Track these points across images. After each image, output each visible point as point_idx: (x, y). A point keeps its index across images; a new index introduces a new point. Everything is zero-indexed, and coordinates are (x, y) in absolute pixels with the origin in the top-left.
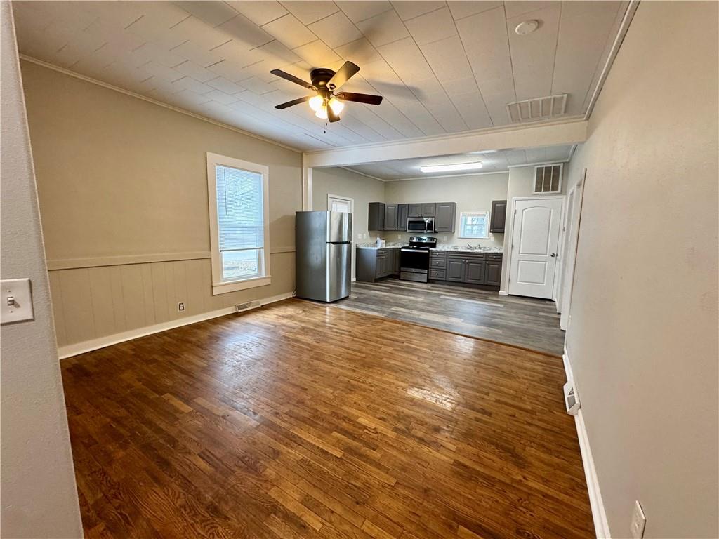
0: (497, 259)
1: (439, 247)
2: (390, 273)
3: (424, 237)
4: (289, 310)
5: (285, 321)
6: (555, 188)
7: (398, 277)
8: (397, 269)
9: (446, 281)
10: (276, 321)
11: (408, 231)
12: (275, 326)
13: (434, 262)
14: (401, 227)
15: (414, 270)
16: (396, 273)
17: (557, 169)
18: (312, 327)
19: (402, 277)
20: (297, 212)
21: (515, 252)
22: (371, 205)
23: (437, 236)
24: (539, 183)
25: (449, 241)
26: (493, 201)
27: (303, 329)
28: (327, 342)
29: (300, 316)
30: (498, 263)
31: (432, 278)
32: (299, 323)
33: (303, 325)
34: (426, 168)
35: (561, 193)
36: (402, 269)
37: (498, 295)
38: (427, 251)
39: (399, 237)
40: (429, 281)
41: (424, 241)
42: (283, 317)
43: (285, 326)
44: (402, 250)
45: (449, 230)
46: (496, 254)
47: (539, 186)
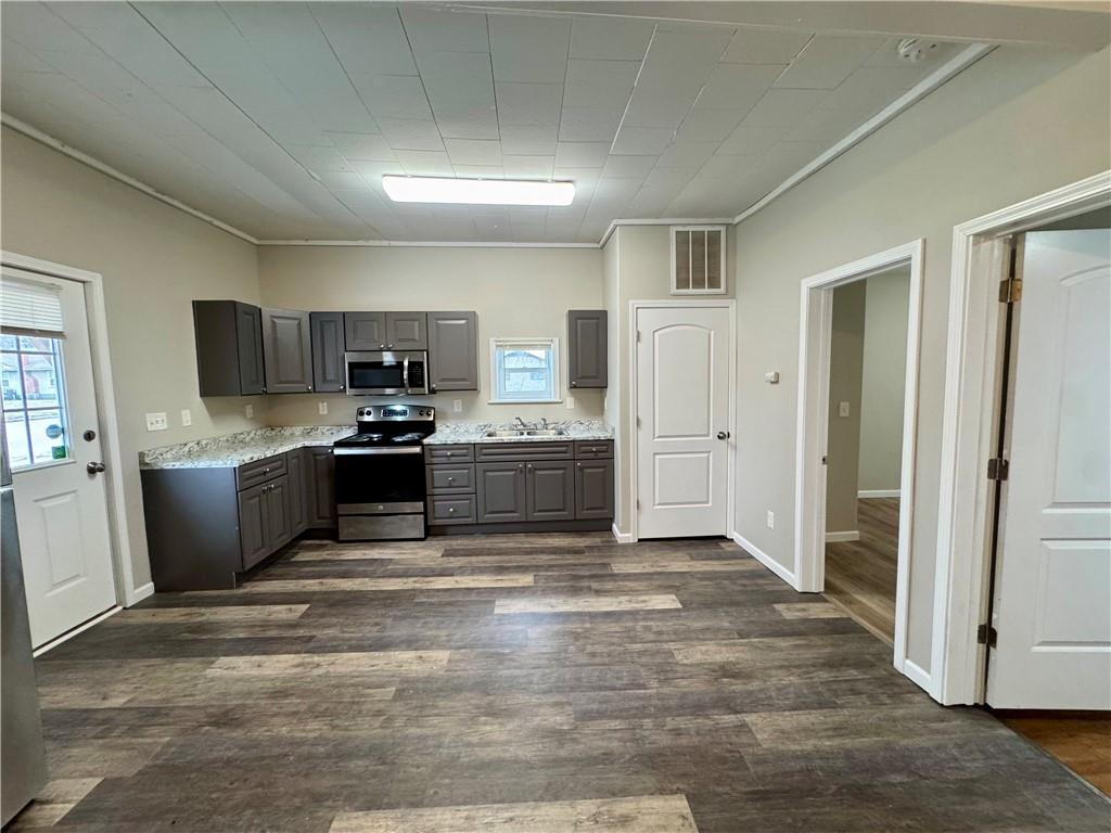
0: (600, 454)
2: (302, 528)
3: (399, 407)
6: (714, 283)
7: (331, 534)
8: (326, 512)
9: (477, 524)
11: (349, 391)
13: (439, 476)
14: (326, 381)
15: (381, 507)
16: (324, 524)
17: (714, 238)
19: (344, 534)
21: (644, 434)
22: (199, 307)
23: (436, 402)
24: (682, 268)
25: (468, 412)
26: (570, 311)
30: (602, 463)
31: (438, 522)
35: (725, 295)
36: (343, 508)
37: (611, 546)
38: (417, 450)
39: (323, 408)
40: (431, 532)
41: (399, 418)
44: (337, 452)
45: (468, 385)
46: (597, 442)
47: (683, 276)
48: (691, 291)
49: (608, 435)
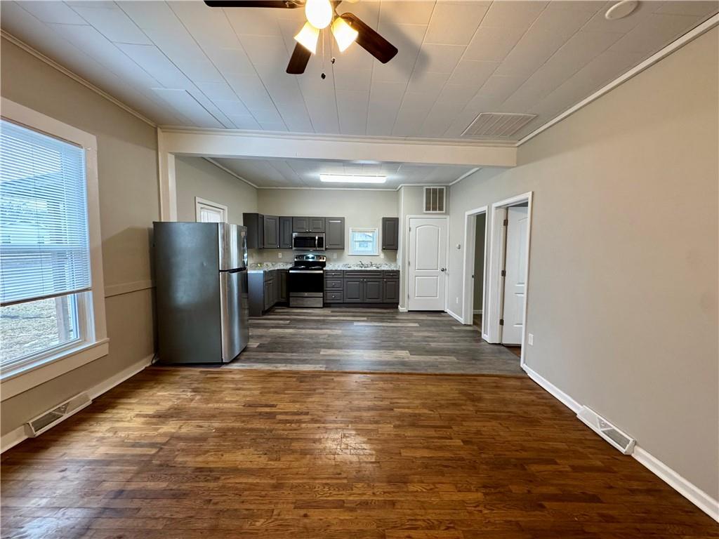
0: (394, 277)
1: (329, 267)
2: (276, 301)
3: (311, 256)
4: (163, 396)
5: (170, 427)
6: (441, 209)
7: (286, 304)
8: (284, 295)
9: (344, 303)
10: (152, 433)
11: (294, 248)
12: (160, 447)
13: (329, 283)
14: (284, 244)
15: (306, 294)
16: (283, 300)
17: (441, 191)
18: (238, 425)
19: (292, 304)
20: (154, 223)
21: (412, 268)
22: (245, 215)
23: (327, 254)
24: (428, 203)
25: (339, 259)
26: (383, 218)
27: (223, 433)
28: (293, 452)
29: (193, 404)
30: (395, 280)
31: (328, 301)
32: (206, 424)
33: (216, 424)
34: (326, 176)
35: (446, 214)
36: (291, 294)
37: (398, 312)
38: (321, 272)
39: (280, 255)
40: (326, 305)
41: (311, 260)
42: (162, 417)
43: (179, 438)
44: (290, 271)
45: (340, 247)
46: (393, 271)
47: (428, 206)
48: (431, 212)
49: (397, 269)
